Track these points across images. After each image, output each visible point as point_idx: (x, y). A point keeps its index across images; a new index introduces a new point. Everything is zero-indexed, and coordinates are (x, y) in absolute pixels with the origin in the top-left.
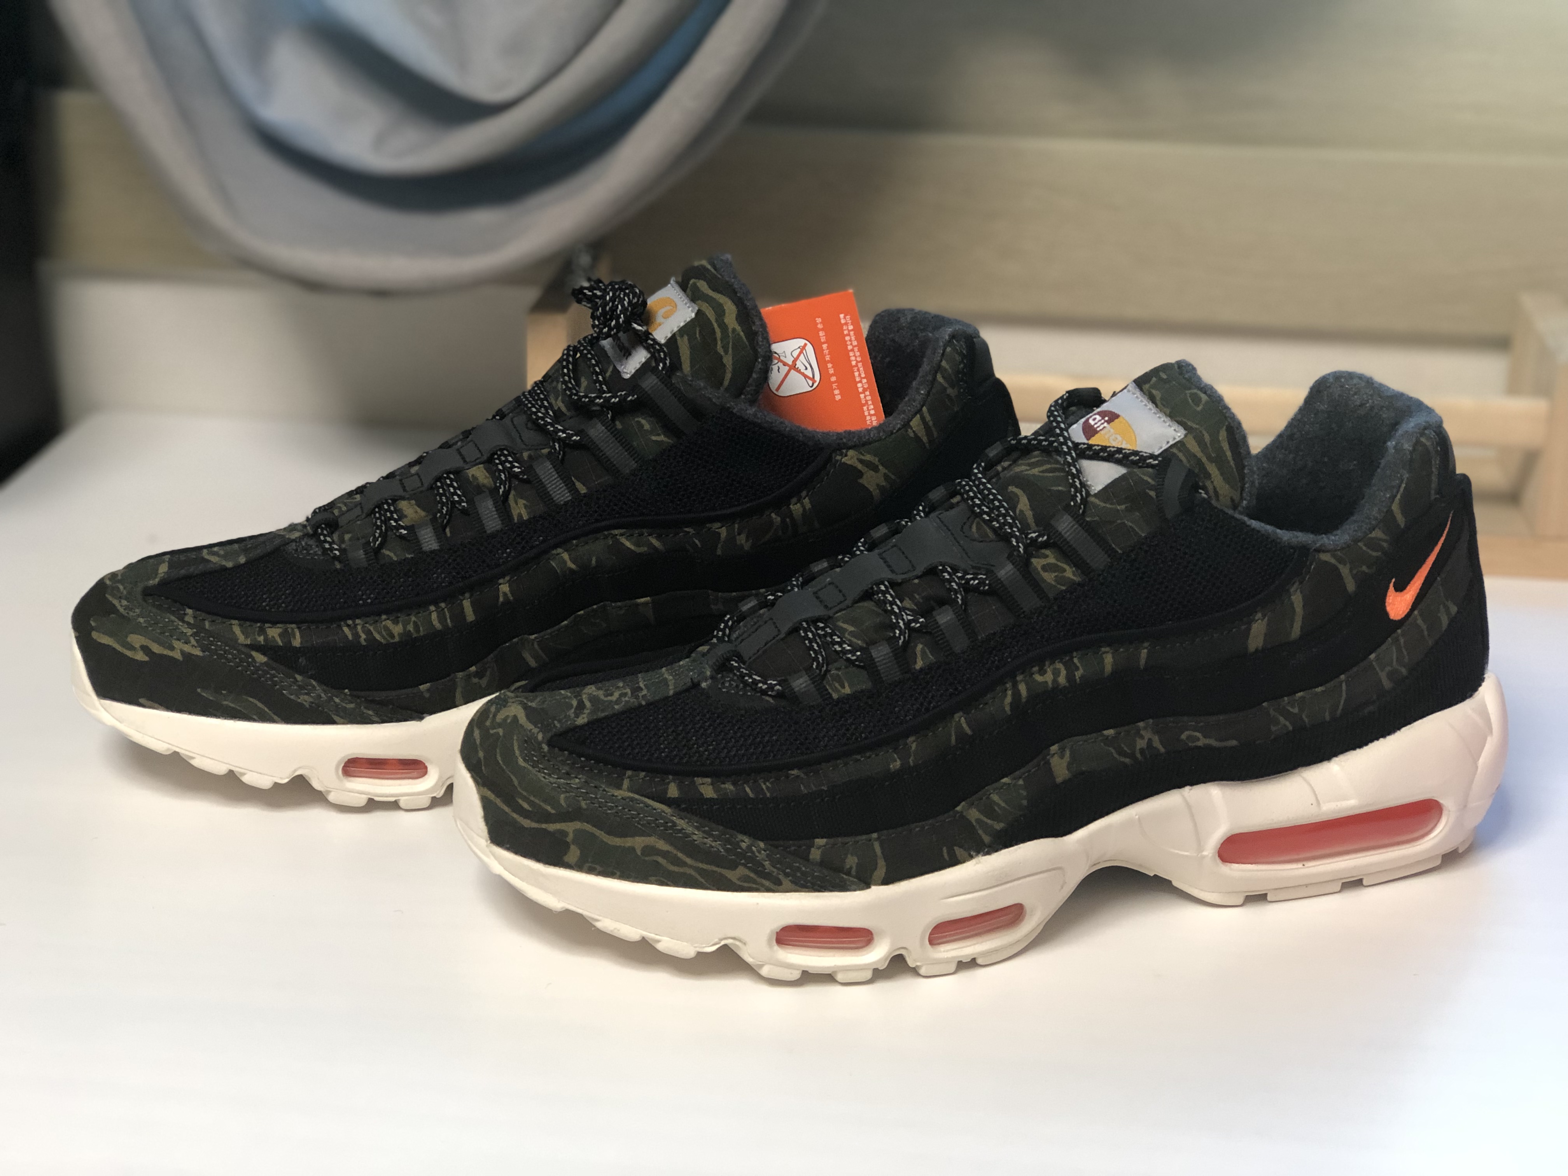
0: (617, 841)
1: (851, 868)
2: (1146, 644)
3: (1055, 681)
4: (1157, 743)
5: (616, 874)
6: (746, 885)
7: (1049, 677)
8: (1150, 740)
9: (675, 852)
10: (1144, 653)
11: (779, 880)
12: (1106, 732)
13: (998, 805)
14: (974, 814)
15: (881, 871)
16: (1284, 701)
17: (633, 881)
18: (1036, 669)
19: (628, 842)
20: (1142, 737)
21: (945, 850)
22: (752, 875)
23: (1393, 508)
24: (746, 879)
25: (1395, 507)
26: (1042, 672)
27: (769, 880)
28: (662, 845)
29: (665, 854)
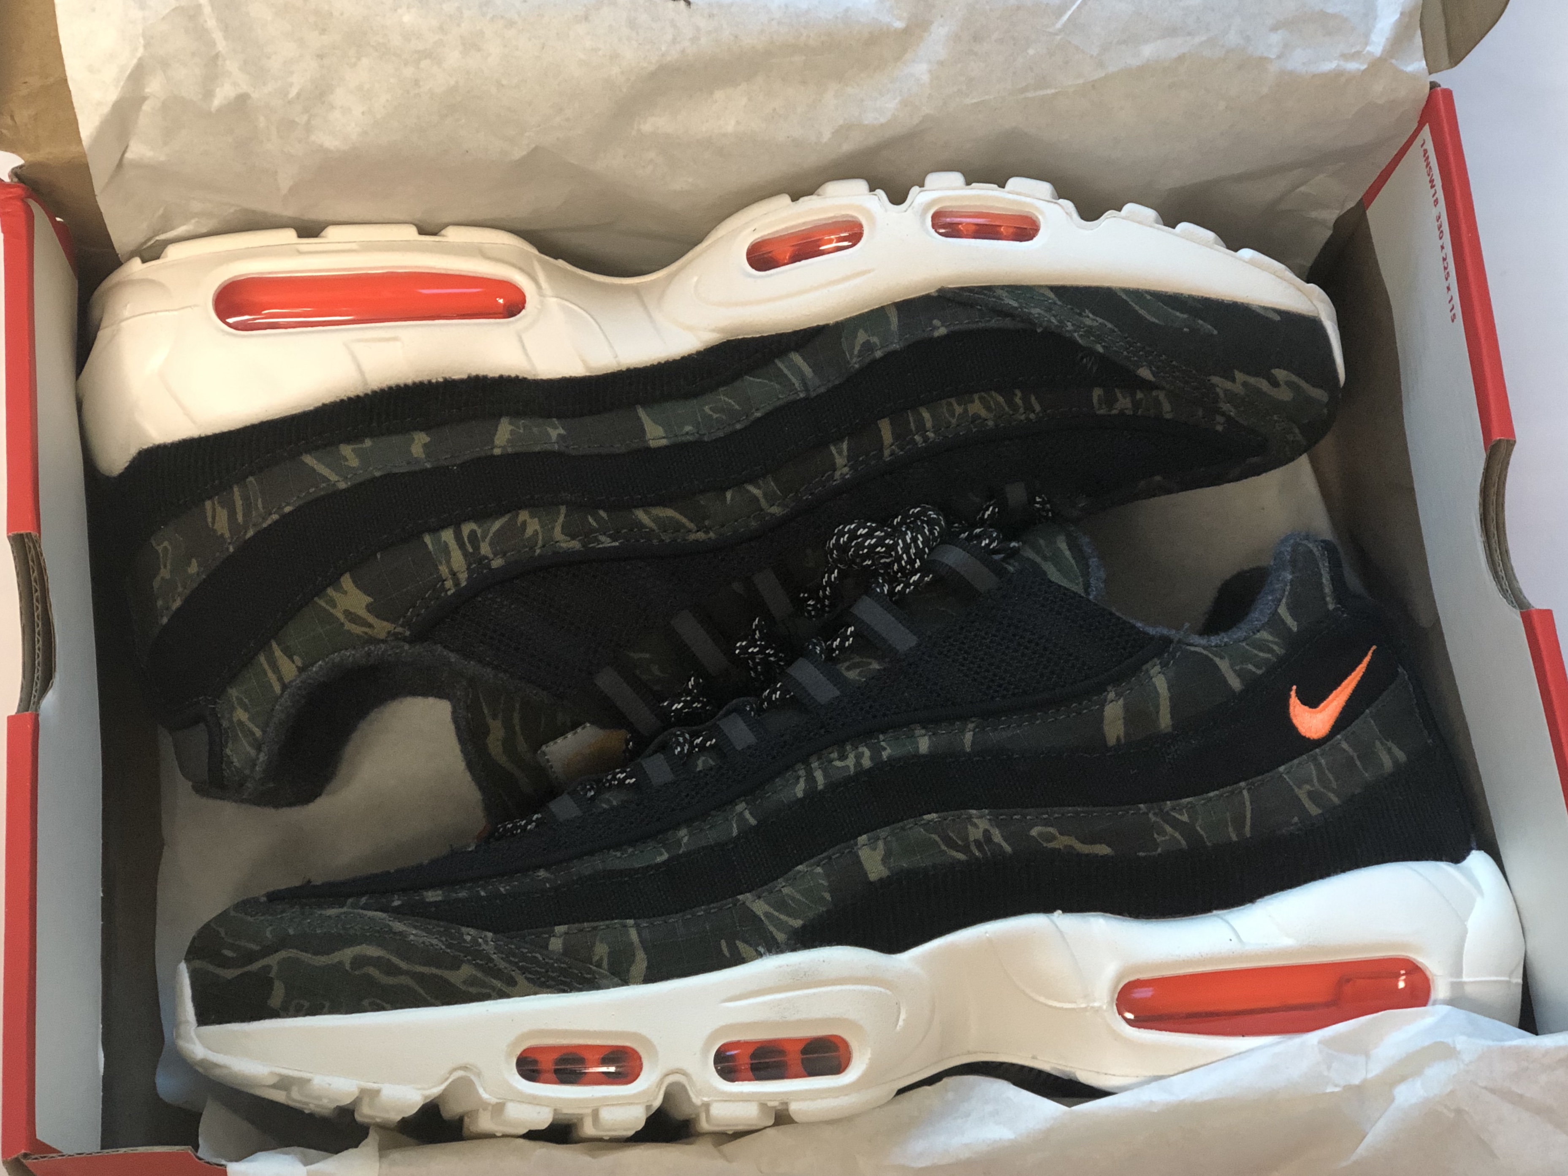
0: (322, 960)
1: (601, 959)
2: (971, 726)
3: (858, 764)
4: (997, 836)
5: (324, 1007)
6: (473, 990)
7: (850, 762)
8: (986, 831)
9: (388, 956)
10: (969, 737)
11: (512, 977)
12: (927, 817)
13: (793, 899)
14: (760, 907)
15: (641, 962)
16: (1166, 804)
17: (347, 1013)
18: (835, 755)
19: (335, 957)
20: (975, 826)
21: (723, 944)
22: (480, 975)
23: (1279, 611)
24: (472, 981)
25: (1283, 610)
26: (843, 757)
27: (500, 979)
28: (372, 951)
29: (376, 962)
